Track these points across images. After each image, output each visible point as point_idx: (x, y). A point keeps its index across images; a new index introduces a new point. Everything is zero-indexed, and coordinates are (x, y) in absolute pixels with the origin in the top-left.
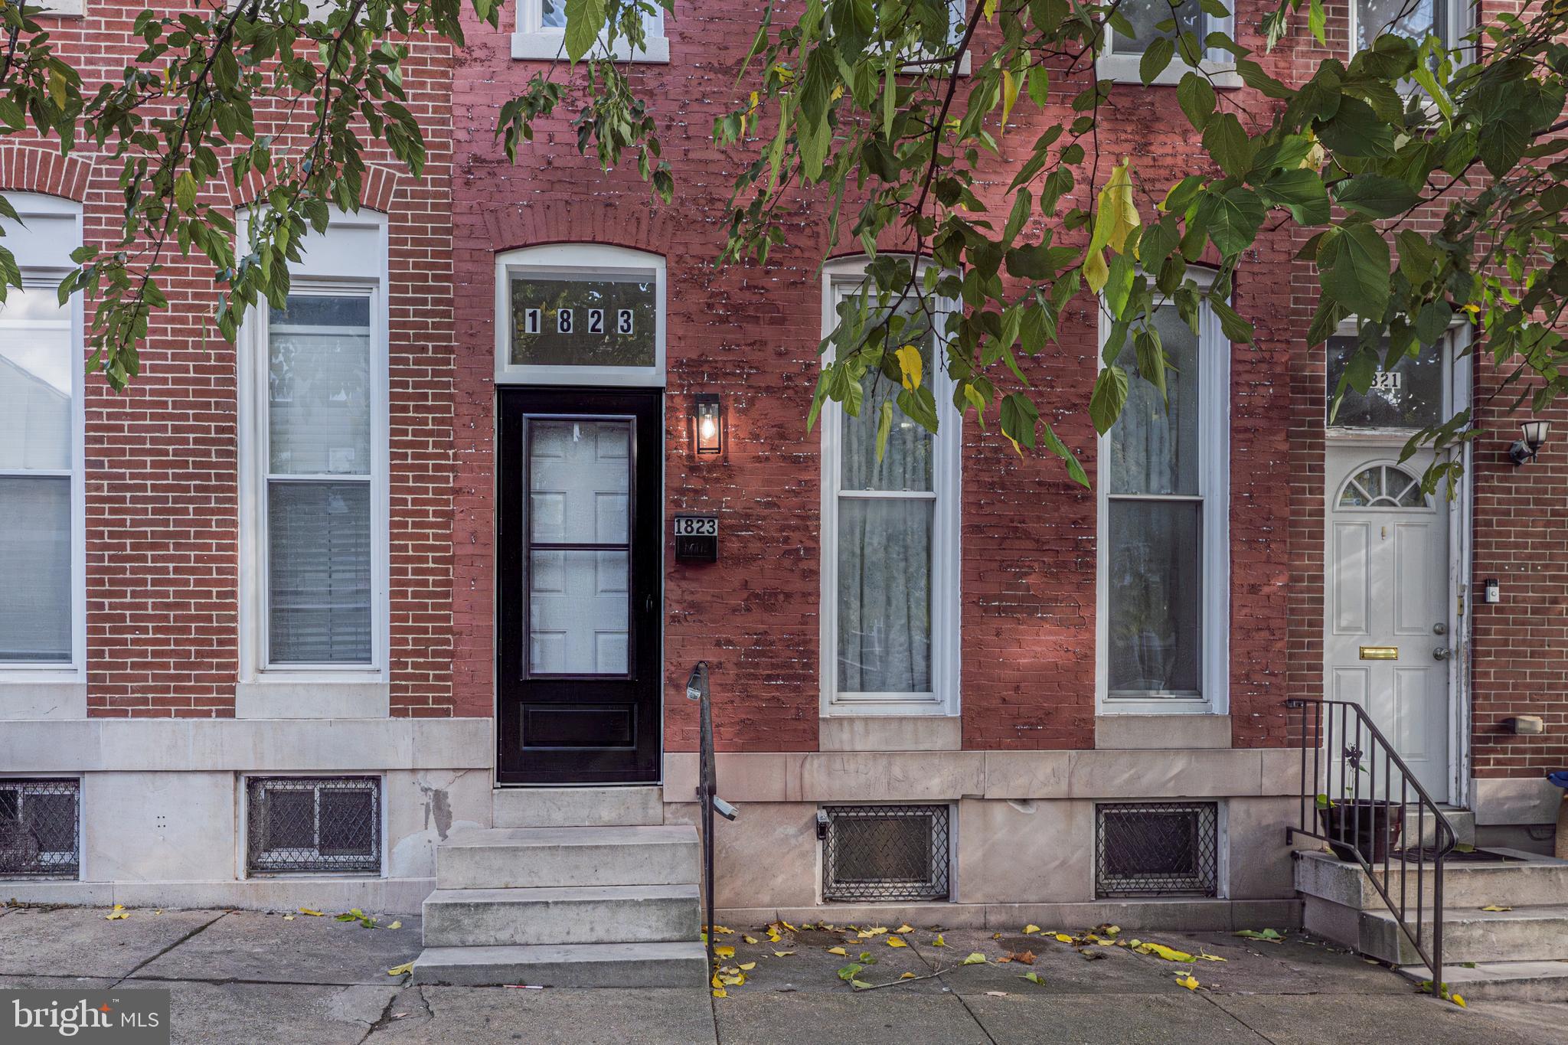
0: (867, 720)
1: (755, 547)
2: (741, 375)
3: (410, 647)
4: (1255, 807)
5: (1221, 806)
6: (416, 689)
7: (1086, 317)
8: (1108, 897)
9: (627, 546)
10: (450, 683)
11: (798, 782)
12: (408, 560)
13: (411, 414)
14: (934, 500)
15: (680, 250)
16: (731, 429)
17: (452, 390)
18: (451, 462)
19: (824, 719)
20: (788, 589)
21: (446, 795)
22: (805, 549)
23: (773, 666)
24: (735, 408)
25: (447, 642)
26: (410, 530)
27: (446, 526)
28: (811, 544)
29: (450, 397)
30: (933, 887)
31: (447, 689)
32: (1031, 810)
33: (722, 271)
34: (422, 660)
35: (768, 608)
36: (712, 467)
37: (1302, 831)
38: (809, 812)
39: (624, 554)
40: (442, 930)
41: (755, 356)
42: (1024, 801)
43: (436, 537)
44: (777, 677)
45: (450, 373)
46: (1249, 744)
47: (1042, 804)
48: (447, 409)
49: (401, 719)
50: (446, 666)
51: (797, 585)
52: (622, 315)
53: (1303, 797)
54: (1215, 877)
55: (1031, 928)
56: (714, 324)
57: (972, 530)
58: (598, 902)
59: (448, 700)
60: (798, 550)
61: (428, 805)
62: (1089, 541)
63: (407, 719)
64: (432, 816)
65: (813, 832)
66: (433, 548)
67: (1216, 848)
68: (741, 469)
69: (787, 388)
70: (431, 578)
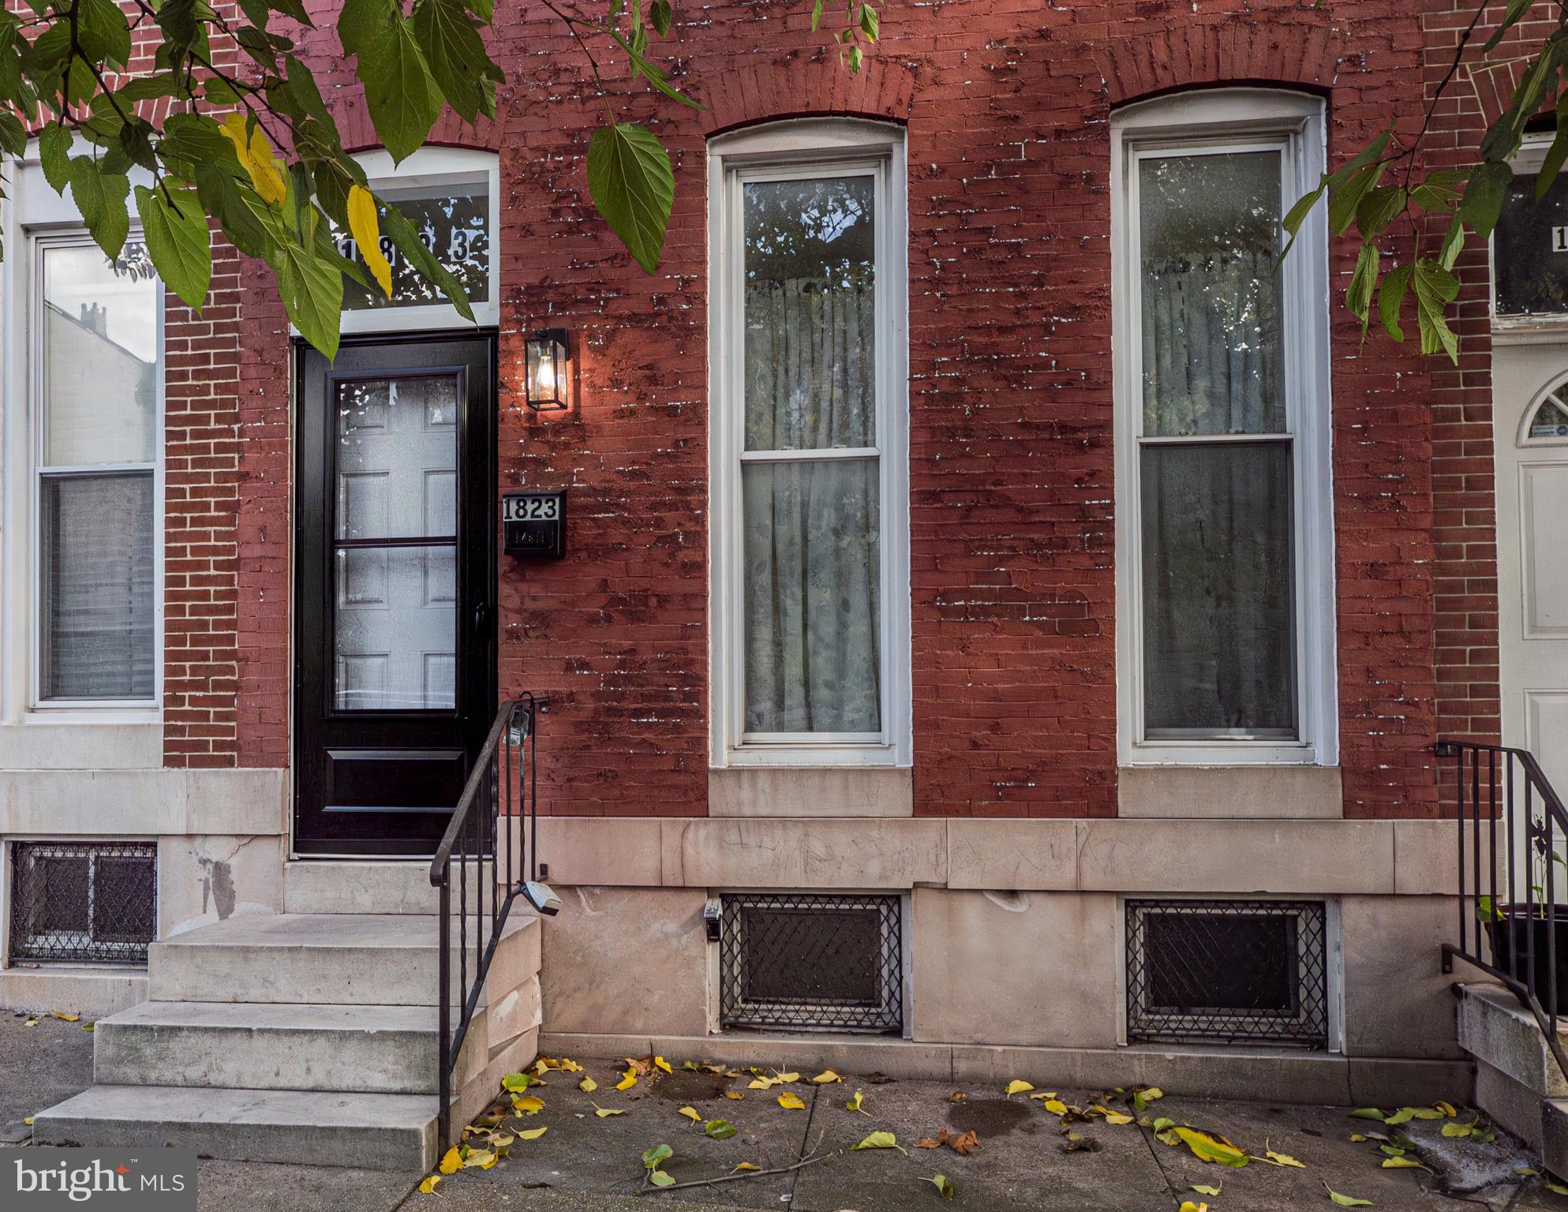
0: (774, 772)
1: (617, 535)
2: (597, 301)
3: (187, 678)
4: (1386, 912)
5: (1330, 908)
6: (194, 730)
7: (1090, 179)
8: (1149, 1042)
9: (454, 539)
10: (233, 724)
11: (677, 861)
12: (187, 566)
13: (190, 382)
14: (876, 460)
15: (515, 142)
16: (584, 375)
17: (238, 349)
18: (236, 440)
19: (716, 771)
20: (663, 588)
21: (228, 869)
22: (686, 534)
23: (644, 697)
24: (589, 346)
25: (230, 670)
26: (188, 529)
27: (230, 521)
28: (690, 526)
29: (235, 358)
30: (879, 1015)
31: (229, 731)
32: (1021, 907)
33: (570, 165)
34: (201, 694)
35: (634, 617)
36: (559, 427)
37: (1462, 953)
38: (695, 902)
39: (450, 550)
40: (117, 1061)
41: (614, 274)
42: (1012, 894)
43: (219, 536)
44: (647, 713)
45: (235, 327)
46: (1373, 812)
47: (1037, 899)
48: (231, 373)
49: (176, 769)
50: (228, 702)
51: (677, 584)
52: (456, 238)
53: (1462, 897)
54: (1325, 1019)
55: (1016, 1086)
56: (561, 236)
57: (923, 497)
58: (317, 1032)
59: (231, 746)
60: (676, 535)
61: (206, 881)
62: (1102, 507)
63: (184, 770)
64: (211, 897)
65: (701, 930)
66: (215, 551)
67: (1324, 973)
68: (599, 428)
69: (658, 314)
70: (212, 589)
